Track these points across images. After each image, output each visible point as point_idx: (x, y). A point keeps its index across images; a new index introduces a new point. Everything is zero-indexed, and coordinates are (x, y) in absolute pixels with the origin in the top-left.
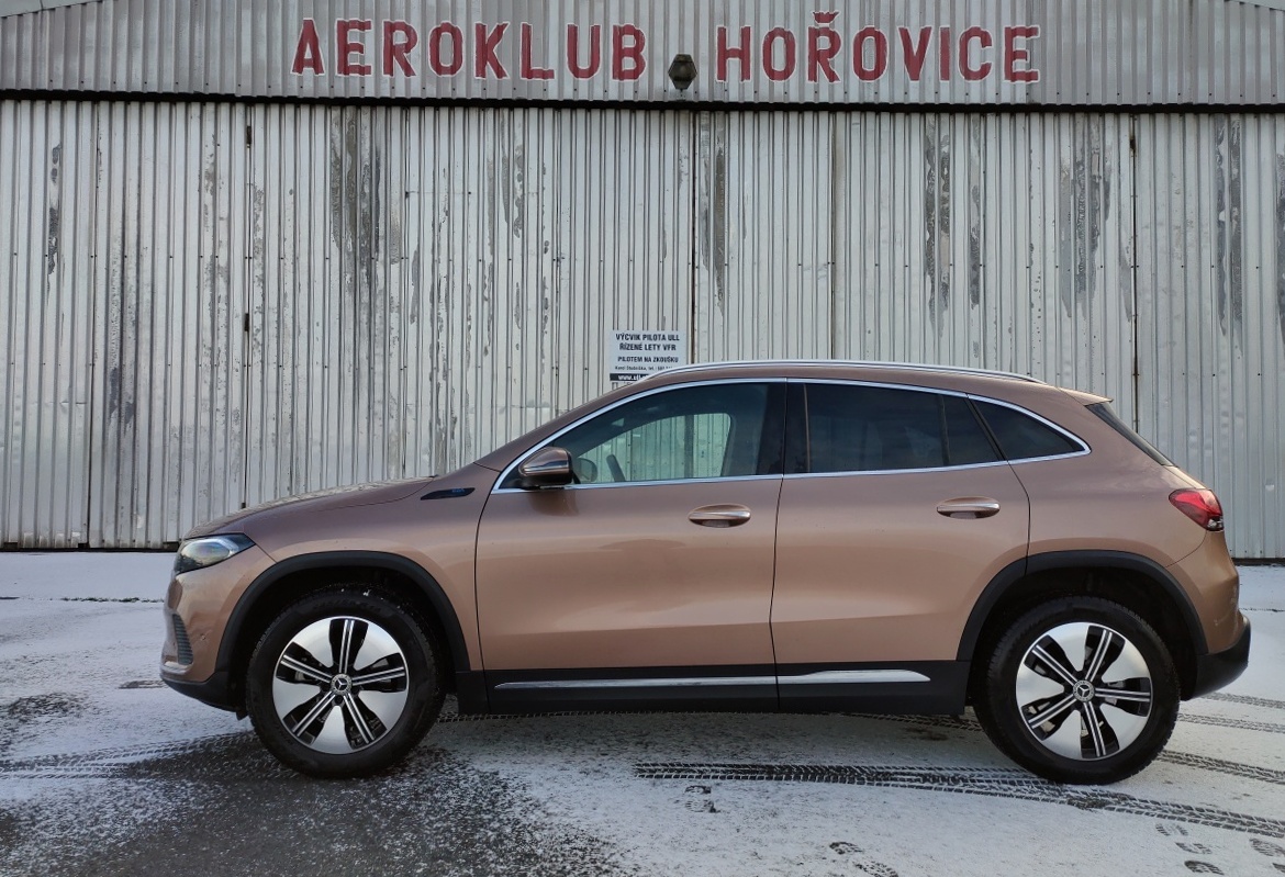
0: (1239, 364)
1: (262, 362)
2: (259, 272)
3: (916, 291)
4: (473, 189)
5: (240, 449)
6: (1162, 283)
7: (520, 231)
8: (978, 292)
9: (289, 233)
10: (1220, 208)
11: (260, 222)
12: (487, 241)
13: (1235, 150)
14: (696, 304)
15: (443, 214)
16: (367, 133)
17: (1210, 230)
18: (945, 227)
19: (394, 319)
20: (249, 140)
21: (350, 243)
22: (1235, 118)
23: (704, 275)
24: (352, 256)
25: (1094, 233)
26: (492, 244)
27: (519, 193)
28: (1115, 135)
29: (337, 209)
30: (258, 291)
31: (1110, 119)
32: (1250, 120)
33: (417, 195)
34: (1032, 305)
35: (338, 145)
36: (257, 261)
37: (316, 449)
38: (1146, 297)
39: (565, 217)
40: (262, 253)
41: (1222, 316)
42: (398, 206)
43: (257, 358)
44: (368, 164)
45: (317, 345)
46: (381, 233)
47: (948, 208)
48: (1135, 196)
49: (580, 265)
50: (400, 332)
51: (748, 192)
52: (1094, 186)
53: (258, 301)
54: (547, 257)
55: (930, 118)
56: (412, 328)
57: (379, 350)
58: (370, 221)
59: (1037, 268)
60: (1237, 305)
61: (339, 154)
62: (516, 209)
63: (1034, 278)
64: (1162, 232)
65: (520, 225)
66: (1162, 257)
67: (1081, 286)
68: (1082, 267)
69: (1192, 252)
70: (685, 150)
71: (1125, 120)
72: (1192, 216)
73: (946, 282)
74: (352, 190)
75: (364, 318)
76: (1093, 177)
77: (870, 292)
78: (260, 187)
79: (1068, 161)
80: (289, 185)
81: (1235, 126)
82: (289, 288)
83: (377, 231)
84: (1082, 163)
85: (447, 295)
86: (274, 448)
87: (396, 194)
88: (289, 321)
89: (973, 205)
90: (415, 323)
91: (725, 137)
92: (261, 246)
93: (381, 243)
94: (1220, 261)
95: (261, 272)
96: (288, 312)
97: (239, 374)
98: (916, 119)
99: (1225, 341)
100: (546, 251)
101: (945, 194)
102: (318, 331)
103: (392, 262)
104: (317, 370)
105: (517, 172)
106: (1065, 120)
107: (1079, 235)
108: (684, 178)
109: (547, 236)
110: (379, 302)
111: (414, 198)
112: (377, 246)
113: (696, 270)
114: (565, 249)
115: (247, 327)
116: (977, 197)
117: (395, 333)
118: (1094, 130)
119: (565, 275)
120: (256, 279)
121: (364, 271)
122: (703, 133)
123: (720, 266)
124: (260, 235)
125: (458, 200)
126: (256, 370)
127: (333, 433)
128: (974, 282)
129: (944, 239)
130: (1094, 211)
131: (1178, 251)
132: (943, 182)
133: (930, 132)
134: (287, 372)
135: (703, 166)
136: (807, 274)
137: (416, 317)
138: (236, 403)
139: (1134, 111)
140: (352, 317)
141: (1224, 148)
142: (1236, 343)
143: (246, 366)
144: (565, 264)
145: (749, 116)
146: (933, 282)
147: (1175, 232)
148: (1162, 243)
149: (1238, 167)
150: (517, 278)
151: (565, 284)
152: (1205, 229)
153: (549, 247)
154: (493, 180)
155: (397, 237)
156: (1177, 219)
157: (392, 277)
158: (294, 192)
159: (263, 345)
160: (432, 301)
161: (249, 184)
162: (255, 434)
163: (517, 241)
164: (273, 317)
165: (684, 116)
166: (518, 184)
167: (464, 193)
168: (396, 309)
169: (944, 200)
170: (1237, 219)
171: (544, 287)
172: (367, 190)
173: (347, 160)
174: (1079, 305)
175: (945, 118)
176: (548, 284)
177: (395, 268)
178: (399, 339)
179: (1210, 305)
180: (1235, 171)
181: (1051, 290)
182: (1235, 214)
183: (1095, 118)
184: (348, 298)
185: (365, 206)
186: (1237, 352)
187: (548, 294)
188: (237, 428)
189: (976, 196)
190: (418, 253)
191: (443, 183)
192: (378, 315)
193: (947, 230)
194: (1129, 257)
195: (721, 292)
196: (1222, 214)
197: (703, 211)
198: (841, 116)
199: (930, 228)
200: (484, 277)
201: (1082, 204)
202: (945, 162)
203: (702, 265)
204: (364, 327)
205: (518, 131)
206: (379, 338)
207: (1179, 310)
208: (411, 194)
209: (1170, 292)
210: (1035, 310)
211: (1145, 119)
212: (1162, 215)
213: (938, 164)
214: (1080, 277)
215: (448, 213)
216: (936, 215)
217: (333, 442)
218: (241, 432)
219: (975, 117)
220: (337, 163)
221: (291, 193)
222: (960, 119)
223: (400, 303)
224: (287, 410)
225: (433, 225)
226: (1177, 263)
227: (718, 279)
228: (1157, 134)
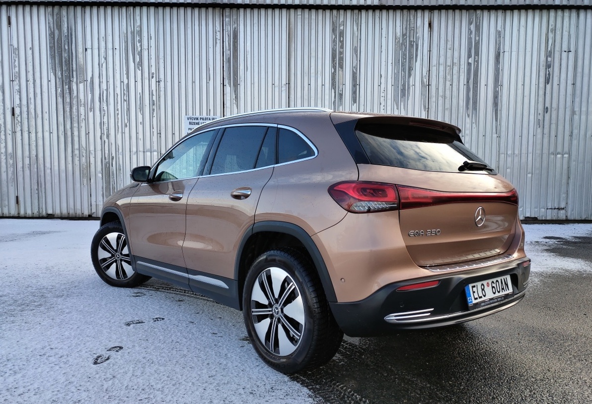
0: (474, 130)
1: (21, 130)
2: (17, 87)
3: (327, 97)
4: (117, 47)
5: (13, 171)
6: (441, 93)
7: (140, 68)
8: (356, 97)
9: (30, 68)
10: (469, 56)
11: (17, 63)
12: (125, 72)
13: (478, 28)
14: (225, 103)
15: (103, 59)
16: (65, 20)
17: (464, 67)
18: (341, 66)
19: (82, 110)
20: (9, 23)
21: (60, 74)
22: (479, 12)
23: (228, 89)
24: (61, 80)
25: (410, 69)
26: (128, 74)
27: (139, 49)
28: (421, 20)
29: (53, 57)
30: (17, 97)
31: (419, 13)
32: (486, 13)
33: (91, 50)
34: (380, 104)
35: (52, 25)
36: (15, 83)
37: (48, 171)
38: (433, 99)
39: (161, 61)
40: (18, 78)
41: (467, 108)
42: (82, 55)
43: (18, 129)
44: (66, 34)
45: (46, 123)
46: (74, 69)
47: (343, 57)
48: (430, 51)
49: (169, 84)
50: (85, 116)
51: (249, 49)
52: (411, 46)
53: (17, 102)
54: (154, 81)
55: (335, 12)
56: (91, 114)
57: (75, 125)
58: (69, 62)
59: (383, 86)
60: (475, 103)
61: (52, 30)
62: (138, 56)
63: (382, 91)
64: (442, 68)
65: (141, 63)
66: (441, 80)
67: (403, 95)
68: (404, 85)
69: (455, 77)
70: (218, 27)
71: (427, 13)
72: (456, 61)
73: (341, 92)
74: (60, 47)
75: (68, 109)
76: (410, 42)
77: (306, 97)
78: (16, 46)
79: (399, 34)
80: (29, 45)
81: (479, 16)
82: (31, 95)
83: (72, 67)
84: (405, 35)
85: (107, 98)
86: (29, 171)
87: (80, 49)
88: (32, 111)
89: (355, 55)
90: (92, 112)
91: (237, 21)
92: (17, 75)
93: (74, 73)
94: (468, 82)
95: (18, 88)
96: (32, 107)
97: (11, 136)
98: (328, 12)
99: (468, 120)
100: (153, 77)
101: (341, 50)
102: (46, 116)
103: (80, 82)
104: (47, 134)
105: (138, 38)
106: (398, 13)
107: (404, 70)
108: (218, 42)
109: (153, 70)
110: (75, 102)
111: (89, 51)
112: (73, 75)
113: (225, 87)
114: (162, 77)
115: (13, 114)
116: (356, 52)
117: (83, 117)
118: (412, 18)
119: (162, 89)
120: (16, 91)
121: (67, 87)
122: (227, 19)
123: (236, 85)
124: (17, 69)
125: (110, 52)
126: (19, 134)
127: (56, 164)
128: (354, 92)
129: (340, 72)
130: (411, 58)
131: (448, 77)
132: (340, 44)
133: (335, 19)
134: (33, 135)
135: (227, 35)
136: (277, 89)
137: (92, 109)
138: (10, 149)
139: (431, 8)
140: (62, 109)
141: (473, 27)
142: (474, 121)
143: (14, 132)
144: (162, 84)
145: (248, 11)
146: (335, 93)
147: (448, 68)
148: (441, 74)
149: (479, 37)
150: (140, 90)
151: (162, 93)
152: (462, 67)
153: (154, 75)
154: (127, 42)
155: (82, 70)
156: (449, 63)
157: (80, 90)
158: (32, 49)
159: (21, 122)
160: (100, 102)
161: (10, 45)
162: (20, 165)
163: (139, 73)
164: (25, 109)
165: (217, 10)
166: (139, 45)
167: (113, 49)
168: (83, 105)
169: (341, 53)
170: (477, 62)
171: (153, 95)
172: (67, 48)
173: (57, 32)
174: (402, 104)
175: (342, 12)
176: (154, 93)
177: (81, 86)
178: (85, 120)
179: (462, 103)
180: (477, 38)
181: (389, 96)
182: (476, 59)
183: (413, 12)
184: (60, 100)
185: (66, 55)
186: (474, 125)
187: (154, 98)
188: (11, 162)
189: (356, 51)
190: (92, 78)
191: (103, 44)
192: (74, 108)
193: (342, 68)
194: (425, 80)
195: (236, 98)
196: (470, 61)
197: (227, 58)
198: (292, 11)
199: (334, 67)
200: (124, 90)
201: (405, 55)
202: (342, 34)
203: (227, 85)
204: (68, 113)
205: (138, 18)
206: (75, 119)
207: (447, 106)
208: (88, 50)
209: (444, 97)
210: (382, 106)
211: (436, 12)
212: (442, 60)
213: (338, 35)
214: (403, 90)
215: (106, 59)
216: (337, 60)
217: (56, 168)
218: (13, 163)
219: (356, 11)
220: (52, 34)
221: (30, 49)
222: (349, 12)
223: (85, 102)
224: (34, 153)
225: (99, 65)
226: (448, 83)
227: (235, 92)
228: (441, 21)
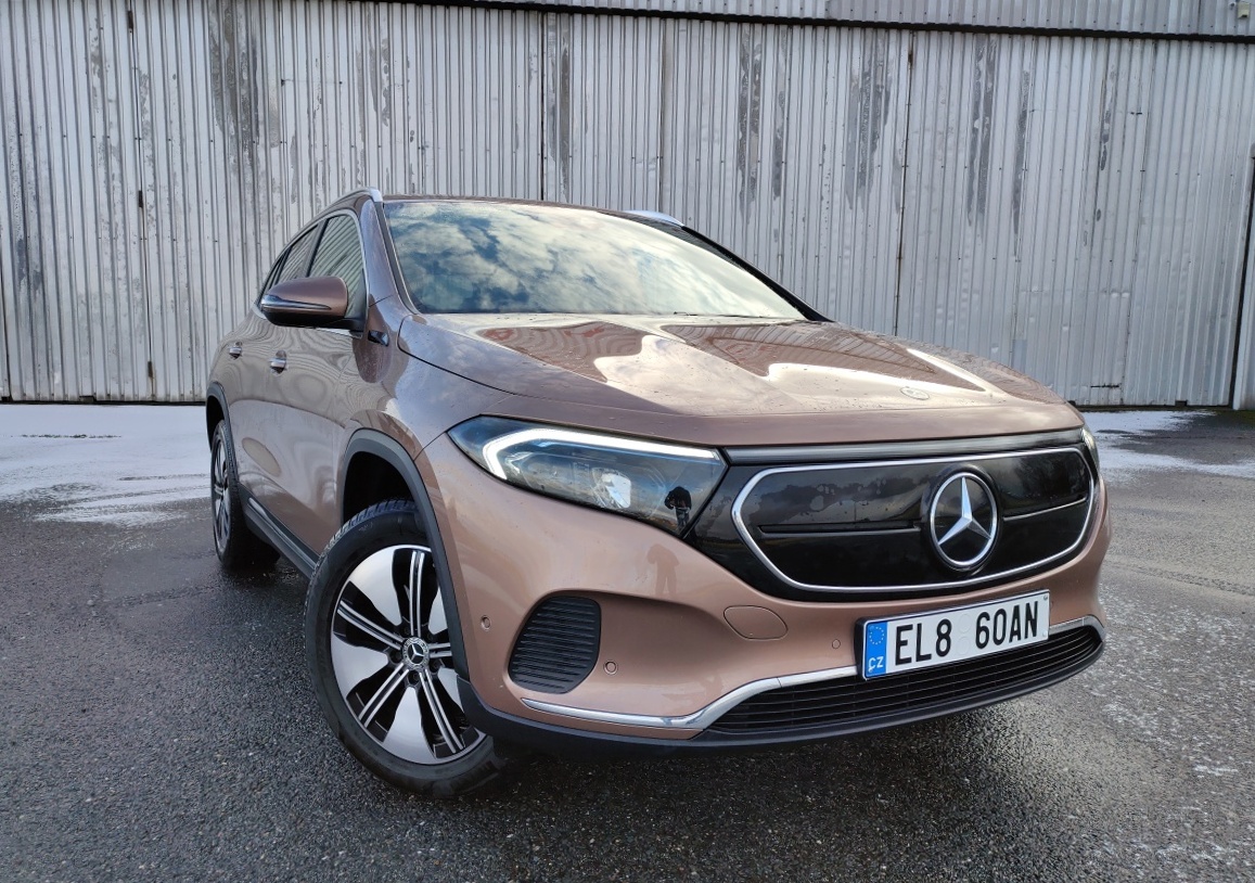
0: (979, 249)
1: (157, 235)
2: (148, 152)
3: (729, 184)
4: (344, 78)
5: (143, 315)
6: (925, 181)
7: (388, 120)
8: (780, 186)
9: (174, 115)
10: (976, 117)
11: (147, 105)
12: (358, 128)
13: (991, 67)
14: (545, 191)
15: (317, 103)
16: (242, 22)
17: (966, 136)
18: (755, 128)
19: (276, 198)
20: (131, 24)
21: (232, 127)
22: (994, 37)
23: (551, 166)
24: (235, 140)
25: (875, 136)
26: (363, 132)
27: (386, 85)
28: (896, 49)
29: (218, 94)
30: (149, 171)
31: (893, 34)
32: (1005, 39)
33: (292, 83)
34: (822, 198)
35: (216, 33)
36: (146, 143)
37: (212, 315)
38: (912, 192)
39: (428, 109)
40: (150, 134)
41: (969, 210)
42: (275, 93)
43: (152, 232)
44: (244, 51)
45: (207, 221)
46: (261, 119)
47: (758, 111)
48: (909, 105)
49: (442, 152)
50: (282, 210)
51: (590, 90)
52: (877, 94)
53: (149, 180)
54: (413, 146)
55: (746, 27)
56: (293, 207)
57: (264, 227)
58: (250, 106)
59: (827, 166)
60: (982, 200)
61: (217, 42)
62: (384, 99)
63: (825, 175)
64: (928, 136)
65: (388, 113)
66: (927, 158)
67: (862, 182)
68: (863, 166)
69: (950, 154)
70: (534, 49)
71: (906, 35)
72: (952, 123)
73: (754, 176)
74: (231, 77)
75: (249, 197)
76: (876, 87)
77: (692, 184)
78: (145, 71)
79: (857, 71)
80: (172, 70)
81: (993, 44)
82: (177, 168)
83: (257, 116)
84: (869, 74)
85: (324, 178)
86: (174, 314)
87: (272, 81)
88: (179, 199)
89: (779, 109)
90: (296, 203)
91: (569, 38)
92: (149, 128)
93: (261, 127)
94: (972, 163)
95: (151, 152)
96: (178, 190)
97: (136, 246)
98: (734, 27)
99: (970, 231)
100: (412, 139)
101: (756, 98)
102: (207, 209)
103: (272, 145)
104: (208, 244)
105: (384, 64)
106: (857, 32)
107: (863, 138)
108: (534, 75)
109: (413, 126)
110: (262, 183)
111: (289, 85)
112: (257, 132)
113: (545, 161)
114: (429, 139)
115: (141, 204)
116: (782, 102)
117: (277, 212)
118: (880, 45)
119: (429, 162)
120: (146, 159)
121: (247, 153)
122: (551, 34)
123: (565, 157)
124: (147, 117)
125: (330, 89)
126: (152, 243)
127: (227, 301)
128: (777, 177)
129: (753, 138)
130: (876, 117)
131: (940, 153)
132: (755, 87)
133: (745, 40)
134: (181, 245)
135: (550, 64)
136: (640, 166)
137: (296, 197)
138: (135, 273)
139: (914, 28)
140: (238, 196)
141: (983, 64)
142: (979, 232)
143: (143, 239)
144: (429, 152)
145: (590, 18)
146: (743, 176)
147: (939, 137)
148: (927, 147)
149: (993, 81)
150: (387, 164)
151: (429, 170)
152: (962, 135)
153: (415, 136)
154: (362, 70)
155: (276, 122)
156: (941, 128)
157: (273, 160)
158: (177, 77)
159: (157, 220)
160: (311, 184)
161: (134, 69)
162: (155, 302)
163: (386, 130)
164: (164, 195)
165: (533, 15)
166: (385, 76)
167: (335, 83)
168: (278, 190)
169: (755, 104)
170: (987, 126)
171: (411, 173)
172: (245, 77)
173: (225, 47)
174: (859, 199)
175: (758, 27)
176: (415, 170)
177: (275, 152)
178: (282, 217)
179: (961, 200)
180: (990, 85)
181: (837, 185)
182: (987, 123)
183: (882, 32)
184: (233, 178)
185: (244, 92)
186: (979, 239)
187: (414, 179)
188: (138, 296)
189: (781, 100)
190: (295, 137)
191: (316, 72)
192: (261, 195)
193: (756, 131)
194: (901, 158)
195: (566, 181)
196: (977, 122)
197: (551, 106)
198: (670, 22)
199: (742, 128)
200: (357, 163)
201: (867, 111)
202: (757, 68)
203: (550, 157)
204: (249, 205)
205: (384, 25)
206: (264, 215)
207: (936, 204)
208: (287, 83)
209: (931, 188)
210: (824, 202)
211: (922, 35)
212: (929, 123)
213: (751, 71)
214: (862, 175)
215: (321, 101)
216: (748, 116)
217: (227, 310)
218: (142, 299)
219: (783, 28)
220: (216, 50)
221: (174, 77)
222: (771, 29)
223: (281, 183)
224: (183, 279)
225: (308, 112)
226: (939, 164)
227: (564, 170)
228: (930, 50)
